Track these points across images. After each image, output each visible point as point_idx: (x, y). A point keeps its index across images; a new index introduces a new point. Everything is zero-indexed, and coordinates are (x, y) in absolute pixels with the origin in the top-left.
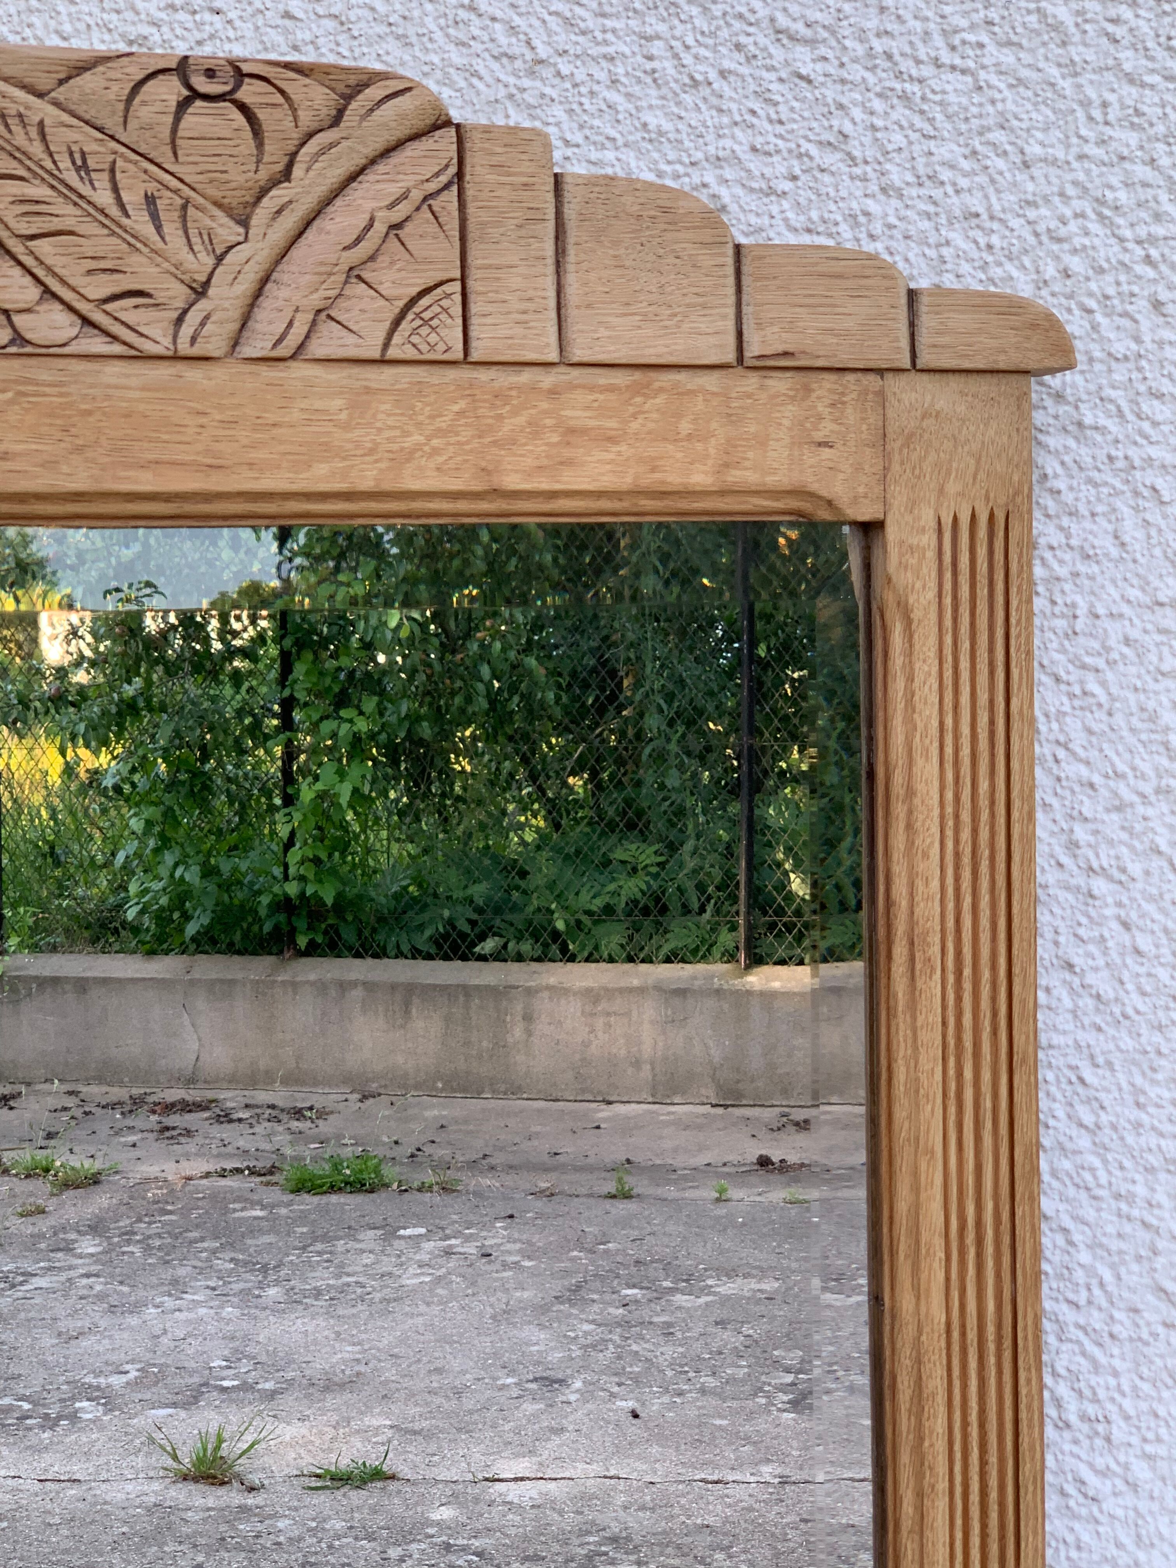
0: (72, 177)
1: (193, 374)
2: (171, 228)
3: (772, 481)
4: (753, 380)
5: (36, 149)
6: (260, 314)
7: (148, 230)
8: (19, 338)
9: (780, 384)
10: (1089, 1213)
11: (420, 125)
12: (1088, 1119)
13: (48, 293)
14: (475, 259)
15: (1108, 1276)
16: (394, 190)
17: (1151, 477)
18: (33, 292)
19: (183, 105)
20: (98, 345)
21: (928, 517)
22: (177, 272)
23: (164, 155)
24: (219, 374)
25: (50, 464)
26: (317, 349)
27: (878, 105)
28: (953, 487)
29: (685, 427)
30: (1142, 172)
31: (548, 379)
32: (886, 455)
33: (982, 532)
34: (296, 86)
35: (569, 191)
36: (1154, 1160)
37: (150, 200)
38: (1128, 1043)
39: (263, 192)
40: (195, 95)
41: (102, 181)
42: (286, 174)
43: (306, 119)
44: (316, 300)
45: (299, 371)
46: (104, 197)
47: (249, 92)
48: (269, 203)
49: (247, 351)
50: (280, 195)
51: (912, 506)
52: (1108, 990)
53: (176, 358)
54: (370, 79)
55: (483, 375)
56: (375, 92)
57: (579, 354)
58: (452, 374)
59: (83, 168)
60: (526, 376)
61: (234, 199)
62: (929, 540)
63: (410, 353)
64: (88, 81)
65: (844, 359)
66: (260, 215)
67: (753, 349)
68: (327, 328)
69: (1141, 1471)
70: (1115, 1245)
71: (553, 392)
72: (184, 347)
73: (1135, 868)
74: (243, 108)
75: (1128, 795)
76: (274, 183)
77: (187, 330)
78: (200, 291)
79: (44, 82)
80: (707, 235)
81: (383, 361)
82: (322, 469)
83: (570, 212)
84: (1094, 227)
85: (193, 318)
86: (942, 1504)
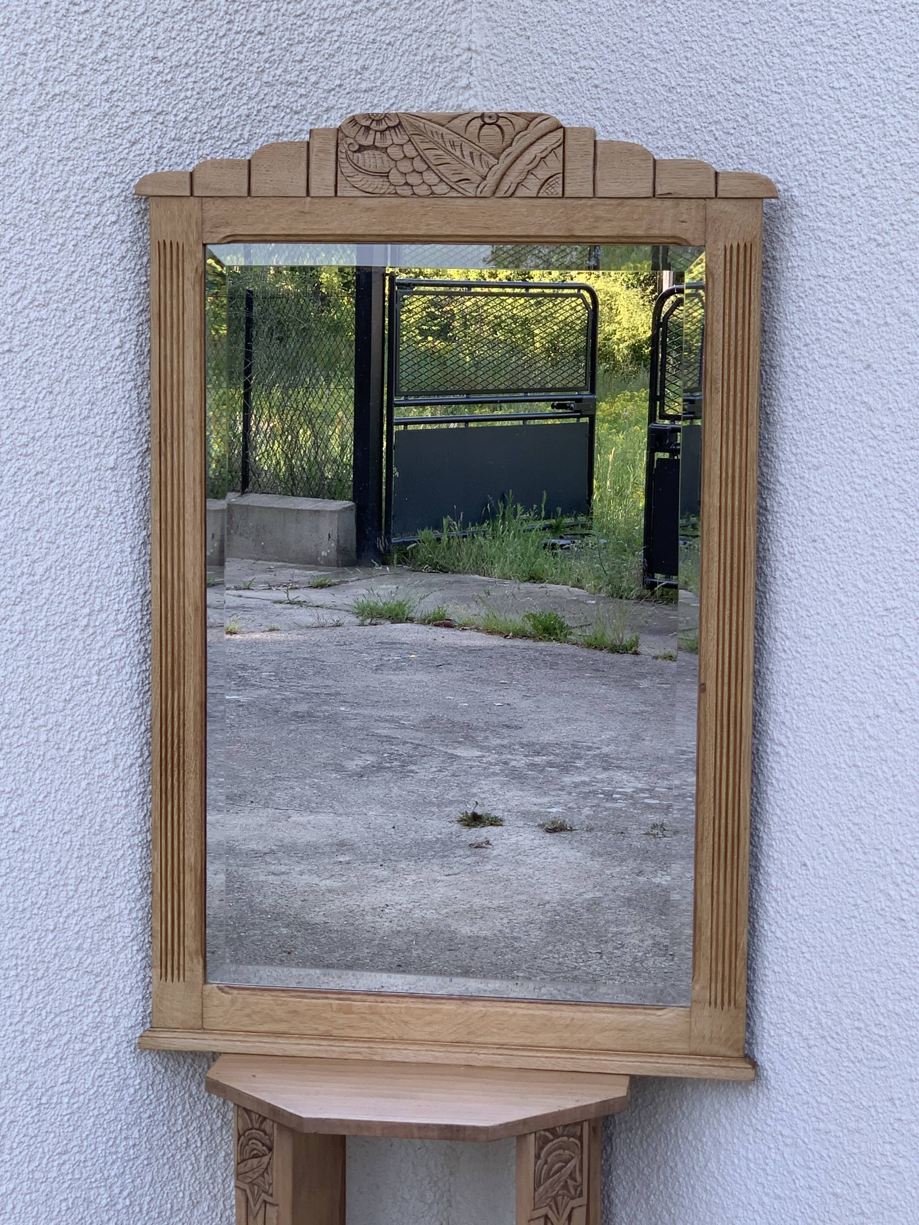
0: (449, 148)
1: (481, 202)
2: (477, 161)
3: (665, 233)
4: (659, 202)
5: (440, 141)
6: (502, 185)
7: (470, 162)
8: (433, 193)
9: (669, 203)
10: (793, 484)
11: (552, 128)
12: (794, 451)
13: (441, 180)
14: (568, 166)
15: (797, 504)
16: (543, 147)
17: (819, 233)
18: (438, 180)
19: (482, 127)
20: (455, 194)
21: (721, 245)
22: (478, 173)
23: (476, 140)
24: (488, 201)
25: (440, 227)
26: (518, 194)
27: (756, 104)
28: (730, 236)
29: (635, 216)
30: (821, 128)
31: (590, 202)
32: (706, 225)
33: (742, 250)
34: (515, 119)
35: (599, 146)
36: (810, 465)
37: (471, 153)
38: (805, 425)
39: (504, 150)
40: (485, 124)
41: (458, 149)
42: (511, 145)
43: (517, 128)
44: (518, 180)
45: (512, 200)
46: (458, 153)
47: (500, 122)
48: (505, 153)
49: (497, 195)
50: (508, 150)
51: (715, 242)
52: (801, 407)
53: (476, 197)
54: (535, 116)
55: (569, 201)
56: (538, 120)
57: (599, 194)
58: (559, 201)
59: (453, 146)
60: (583, 201)
61: (496, 152)
62: (721, 253)
63: (545, 195)
64: (455, 121)
65: (690, 194)
66: (502, 157)
67: (659, 192)
68: (521, 188)
69: (803, 571)
70: (799, 494)
71: (591, 206)
72: (478, 194)
73: (809, 366)
74: (499, 126)
75: (808, 340)
76: (508, 147)
77: (479, 190)
78: (484, 178)
79: (444, 122)
80: (644, 157)
81: (537, 197)
82: (519, 229)
83: (598, 152)
84: (809, 147)
85: (481, 186)
86: (716, 565)
